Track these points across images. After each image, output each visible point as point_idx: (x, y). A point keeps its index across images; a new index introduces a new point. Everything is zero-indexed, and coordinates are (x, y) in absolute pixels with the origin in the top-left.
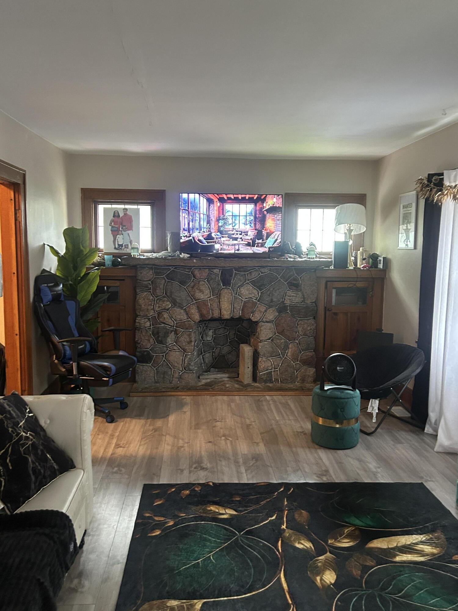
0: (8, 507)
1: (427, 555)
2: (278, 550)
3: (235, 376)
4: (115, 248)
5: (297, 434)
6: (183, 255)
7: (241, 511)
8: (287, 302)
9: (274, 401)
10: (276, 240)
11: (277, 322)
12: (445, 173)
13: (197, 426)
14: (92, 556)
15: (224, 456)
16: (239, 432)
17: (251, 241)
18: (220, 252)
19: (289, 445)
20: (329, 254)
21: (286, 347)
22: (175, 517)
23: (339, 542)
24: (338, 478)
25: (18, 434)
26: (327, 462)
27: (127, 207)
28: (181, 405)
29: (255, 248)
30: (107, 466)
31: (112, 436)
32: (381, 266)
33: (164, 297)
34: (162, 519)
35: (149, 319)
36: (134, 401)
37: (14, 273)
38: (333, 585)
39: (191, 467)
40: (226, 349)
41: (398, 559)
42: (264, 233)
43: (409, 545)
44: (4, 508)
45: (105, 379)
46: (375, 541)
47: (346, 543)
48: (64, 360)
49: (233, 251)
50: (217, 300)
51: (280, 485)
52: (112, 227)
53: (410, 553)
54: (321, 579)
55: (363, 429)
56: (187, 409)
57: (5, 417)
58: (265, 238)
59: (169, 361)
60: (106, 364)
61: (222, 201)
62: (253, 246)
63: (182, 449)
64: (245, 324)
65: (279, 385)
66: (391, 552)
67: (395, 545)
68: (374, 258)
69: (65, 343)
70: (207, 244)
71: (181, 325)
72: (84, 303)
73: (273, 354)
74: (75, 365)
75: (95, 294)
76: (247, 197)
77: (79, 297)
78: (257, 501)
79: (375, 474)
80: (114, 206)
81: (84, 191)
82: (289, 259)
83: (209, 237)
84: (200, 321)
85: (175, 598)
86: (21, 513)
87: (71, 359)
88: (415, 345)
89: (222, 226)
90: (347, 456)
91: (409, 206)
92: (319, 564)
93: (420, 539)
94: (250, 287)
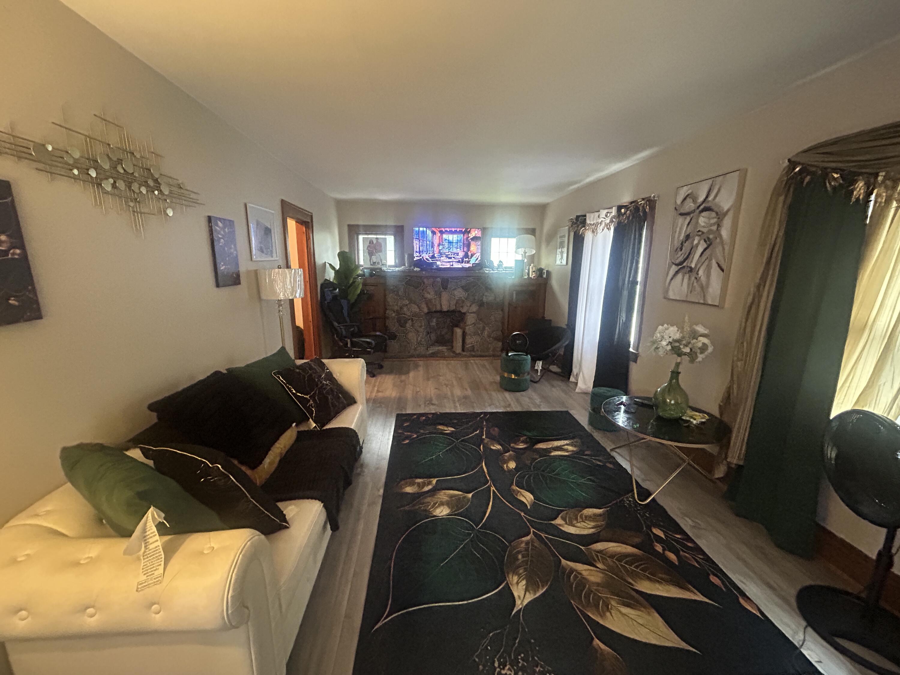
0: (318, 426)
1: (570, 451)
2: (480, 450)
3: (451, 348)
4: (371, 265)
5: (491, 383)
6: (416, 269)
7: (457, 428)
8: (485, 300)
9: (476, 364)
10: (477, 259)
11: (477, 313)
12: (587, 215)
13: (428, 379)
14: (368, 455)
15: (445, 397)
16: (455, 383)
17: (461, 260)
18: (440, 267)
19: (486, 390)
20: (511, 268)
21: (484, 329)
22: (416, 433)
23: (518, 445)
24: (516, 408)
25: (321, 382)
26: (510, 400)
27: (378, 236)
28: (416, 366)
29: (464, 264)
30: (373, 403)
31: (374, 386)
32: (545, 276)
33: (404, 297)
34: (409, 433)
35: (394, 312)
36: (386, 364)
37: (307, 282)
38: (514, 469)
39: (425, 403)
40: (445, 331)
41: (552, 454)
42: (470, 254)
43: (560, 446)
44: (316, 426)
45: (368, 350)
46: (539, 444)
47: (521, 446)
48: (342, 338)
49: (449, 266)
50: (438, 299)
51: (481, 413)
52: (369, 250)
53: (560, 451)
54: (507, 466)
55: (532, 379)
56: (421, 369)
57: (313, 372)
58: (470, 257)
59: (408, 339)
60: (368, 340)
61: (442, 232)
62: (462, 263)
63: (419, 393)
64: (457, 314)
65: (479, 353)
66: (548, 450)
67: (551, 446)
68: (541, 271)
69: (342, 327)
70: (431, 261)
71: (415, 315)
72: (353, 301)
73: (476, 333)
74: (349, 341)
75: (359, 295)
76: (458, 230)
77: (349, 297)
78: (467, 423)
79: (539, 406)
80: (370, 236)
81: (349, 226)
82: (486, 272)
83: (433, 257)
84: (428, 313)
85: (420, 478)
86: (326, 429)
87: (345, 337)
88: (565, 327)
89: (441, 250)
90: (522, 396)
91: (564, 236)
92: (506, 458)
93: (566, 443)
94: (460, 290)
